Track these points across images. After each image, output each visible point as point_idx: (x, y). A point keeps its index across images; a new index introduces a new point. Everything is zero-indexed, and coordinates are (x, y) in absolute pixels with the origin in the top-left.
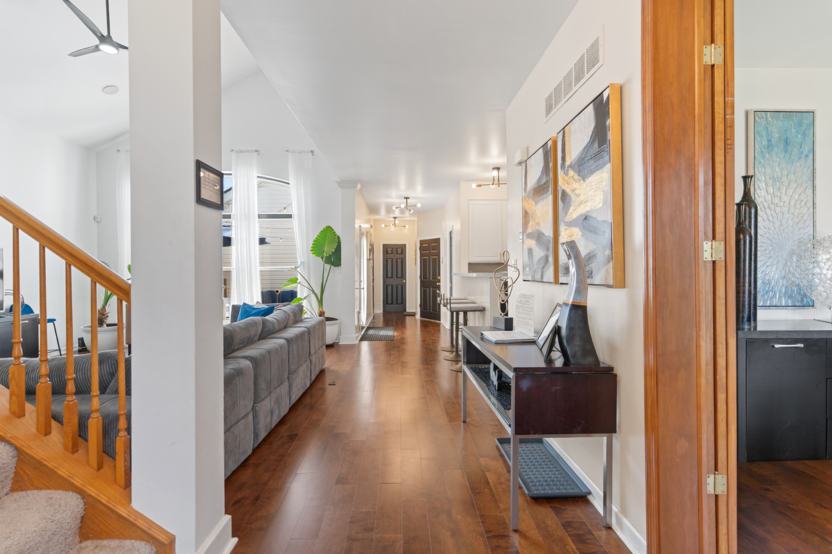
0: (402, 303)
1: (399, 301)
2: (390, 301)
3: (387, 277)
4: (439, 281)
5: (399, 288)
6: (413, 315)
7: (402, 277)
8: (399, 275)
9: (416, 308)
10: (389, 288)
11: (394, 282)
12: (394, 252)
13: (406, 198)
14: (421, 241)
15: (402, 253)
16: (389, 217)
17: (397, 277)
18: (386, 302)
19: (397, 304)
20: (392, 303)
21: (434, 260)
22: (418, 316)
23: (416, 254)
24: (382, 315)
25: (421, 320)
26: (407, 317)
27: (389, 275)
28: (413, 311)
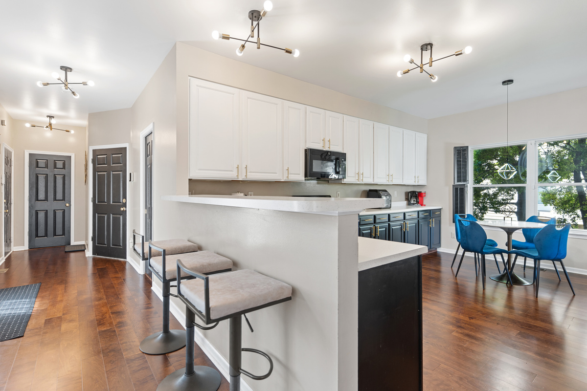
0: (64, 234)
1: (59, 231)
2: (41, 231)
3: (37, 199)
4: (125, 205)
5: (59, 215)
6: (81, 249)
7: (64, 199)
8: (59, 196)
9: (87, 239)
10: (41, 215)
11: (51, 205)
12: (51, 165)
13: (66, 69)
14: (94, 151)
15: (64, 167)
16: (41, 115)
17: (55, 199)
18: (34, 232)
19: (55, 235)
20: (46, 235)
21: (117, 178)
22: (89, 253)
23: (86, 169)
24: (27, 256)
25: (94, 259)
26: (72, 255)
27: (42, 196)
28: (83, 243)
